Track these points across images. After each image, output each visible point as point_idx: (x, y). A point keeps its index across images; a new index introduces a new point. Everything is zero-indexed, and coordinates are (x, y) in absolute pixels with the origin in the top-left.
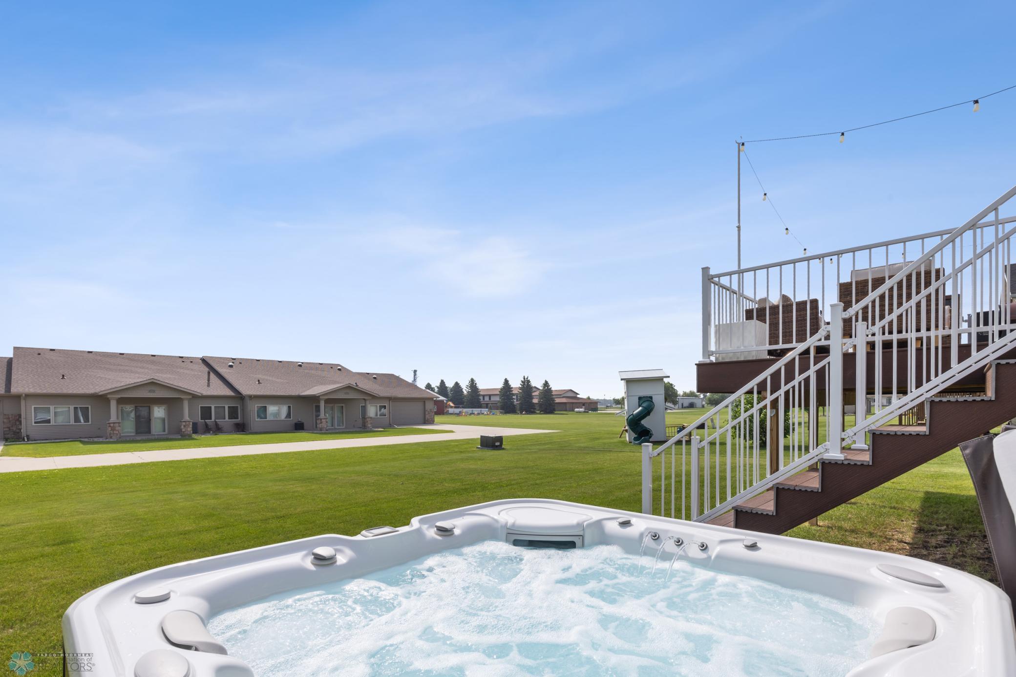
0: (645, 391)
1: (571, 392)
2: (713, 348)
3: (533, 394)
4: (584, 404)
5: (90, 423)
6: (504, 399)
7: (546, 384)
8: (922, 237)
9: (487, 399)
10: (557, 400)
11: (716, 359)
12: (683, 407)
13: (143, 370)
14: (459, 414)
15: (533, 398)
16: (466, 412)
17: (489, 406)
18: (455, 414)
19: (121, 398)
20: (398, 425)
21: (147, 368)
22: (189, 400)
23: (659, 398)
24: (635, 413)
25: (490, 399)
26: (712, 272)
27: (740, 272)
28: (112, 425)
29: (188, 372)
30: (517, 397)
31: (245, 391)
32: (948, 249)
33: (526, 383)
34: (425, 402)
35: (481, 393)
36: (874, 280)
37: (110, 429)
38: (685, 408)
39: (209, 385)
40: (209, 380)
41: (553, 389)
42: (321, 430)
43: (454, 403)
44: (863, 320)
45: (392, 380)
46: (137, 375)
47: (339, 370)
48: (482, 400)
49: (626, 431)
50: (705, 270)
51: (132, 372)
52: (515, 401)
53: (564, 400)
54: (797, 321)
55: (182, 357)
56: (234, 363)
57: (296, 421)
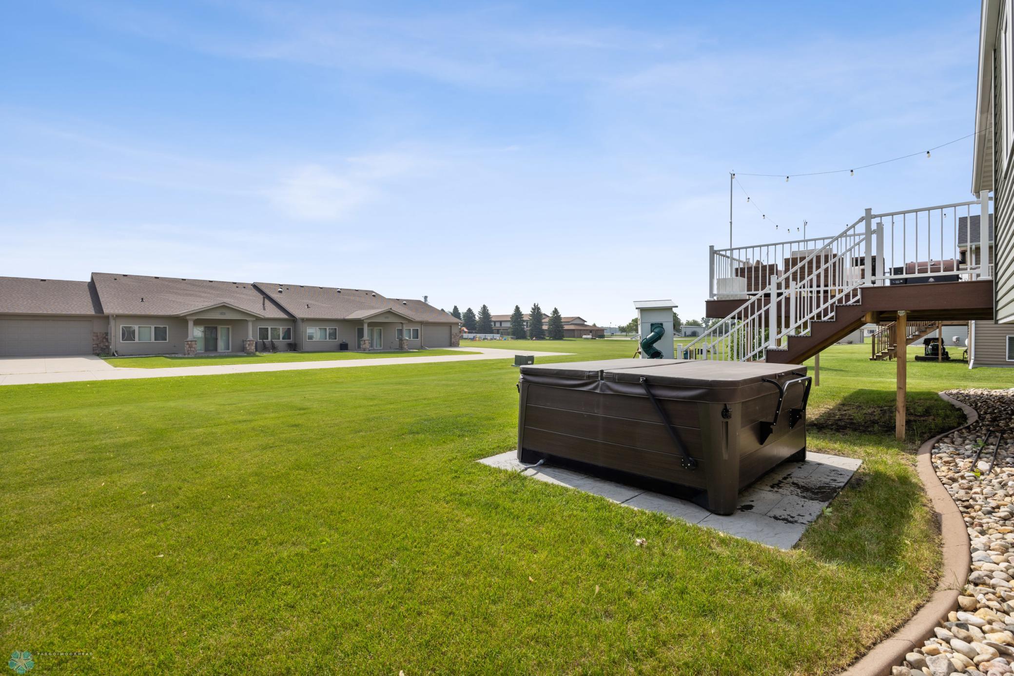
0: (656, 319)
1: (578, 320)
2: (715, 292)
3: (543, 321)
4: (591, 331)
5: (167, 341)
6: (515, 325)
7: (556, 311)
8: (824, 239)
9: (498, 325)
10: (566, 327)
11: (717, 298)
12: (686, 336)
13: (206, 295)
14: (473, 339)
15: (542, 325)
16: (480, 338)
17: (503, 333)
18: (470, 339)
19: (198, 319)
20: (429, 347)
21: (209, 293)
22: (253, 322)
23: (668, 327)
24: (648, 337)
25: (501, 325)
26: (716, 249)
27: (732, 250)
28: (190, 343)
29: (243, 296)
30: (527, 323)
31: (299, 313)
32: (835, 243)
33: (536, 309)
34: (451, 326)
35: (493, 319)
36: (800, 258)
37: (188, 346)
38: (688, 336)
39: (264, 309)
40: (264, 305)
41: (562, 316)
42: (364, 350)
43: (467, 328)
44: (793, 280)
45: (422, 305)
46: (202, 299)
47: (374, 296)
48: (493, 326)
49: (640, 353)
50: (712, 247)
51: (200, 297)
52: (525, 327)
53: (572, 327)
54: (762, 277)
55: (235, 283)
56: (284, 289)
57: (341, 342)
